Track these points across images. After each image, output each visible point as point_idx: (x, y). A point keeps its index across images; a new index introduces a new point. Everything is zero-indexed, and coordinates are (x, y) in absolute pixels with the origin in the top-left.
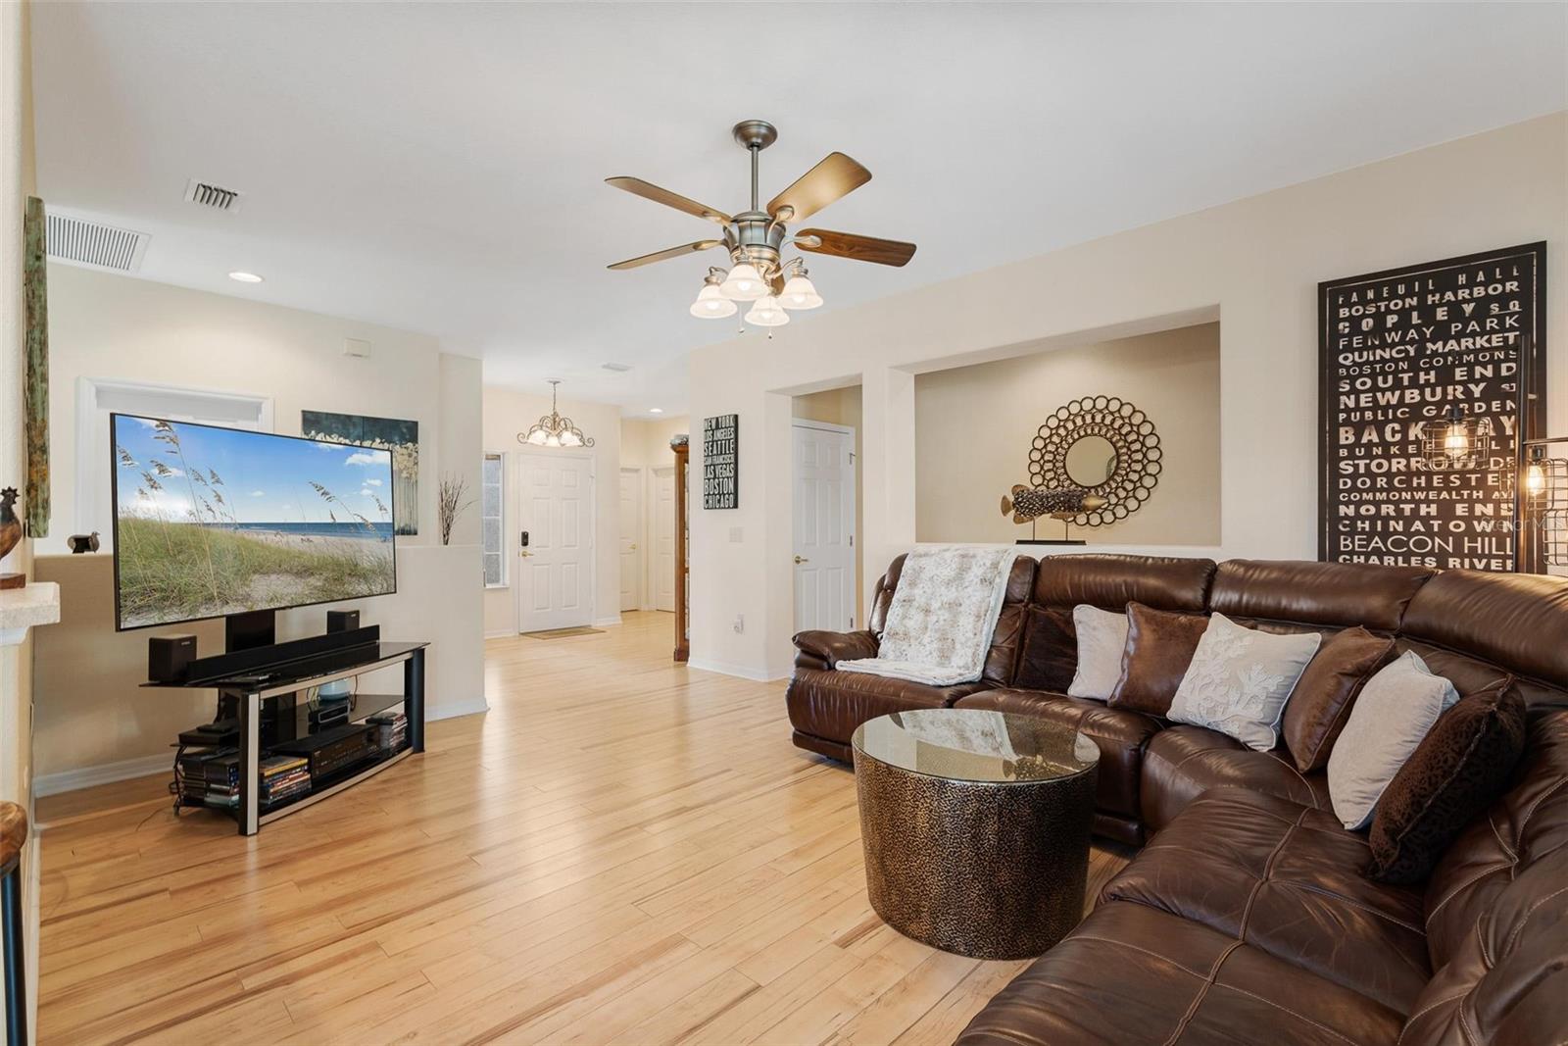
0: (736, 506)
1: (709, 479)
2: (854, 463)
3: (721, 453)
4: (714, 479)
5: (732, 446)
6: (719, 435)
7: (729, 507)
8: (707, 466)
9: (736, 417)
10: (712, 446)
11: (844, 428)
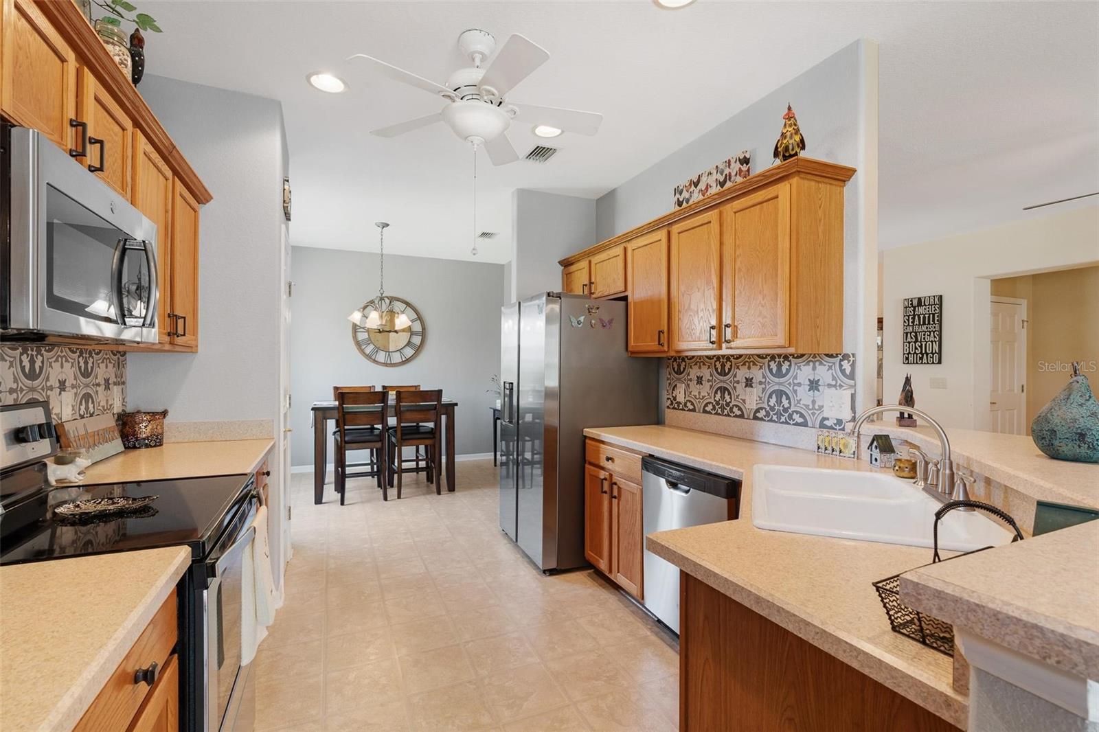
0: (940, 362)
1: (909, 343)
2: (1025, 326)
3: (924, 323)
4: (915, 342)
5: (936, 318)
6: (921, 310)
7: (933, 363)
8: (907, 333)
9: (941, 297)
10: (913, 318)
11: (1019, 301)
